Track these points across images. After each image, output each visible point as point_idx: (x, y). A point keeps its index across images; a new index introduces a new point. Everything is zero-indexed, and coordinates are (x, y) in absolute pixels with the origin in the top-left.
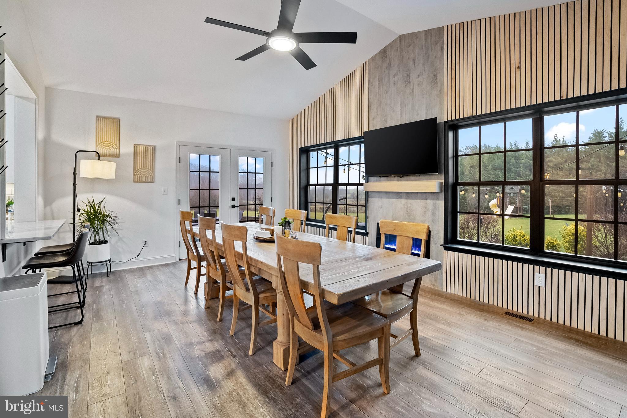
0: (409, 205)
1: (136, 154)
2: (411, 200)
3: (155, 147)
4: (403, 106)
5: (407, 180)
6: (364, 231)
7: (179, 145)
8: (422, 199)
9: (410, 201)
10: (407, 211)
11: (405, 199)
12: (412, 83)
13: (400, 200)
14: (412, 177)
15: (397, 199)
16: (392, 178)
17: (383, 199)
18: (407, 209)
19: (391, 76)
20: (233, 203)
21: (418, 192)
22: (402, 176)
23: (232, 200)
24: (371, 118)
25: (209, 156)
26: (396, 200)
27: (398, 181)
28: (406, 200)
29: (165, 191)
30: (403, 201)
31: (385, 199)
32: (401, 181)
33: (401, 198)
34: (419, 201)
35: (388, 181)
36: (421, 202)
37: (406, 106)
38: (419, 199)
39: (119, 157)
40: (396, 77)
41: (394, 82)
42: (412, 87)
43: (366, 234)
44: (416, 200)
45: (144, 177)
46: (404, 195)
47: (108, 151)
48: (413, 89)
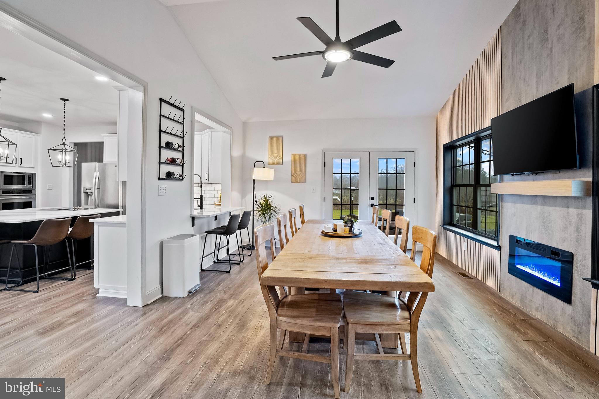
0: (546, 214)
1: (293, 162)
2: (549, 207)
3: (306, 155)
4: (539, 75)
5: (544, 179)
6: (495, 243)
7: (324, 152)
8: (563, 207)
9: (547, 208)
10: (544, 223)
11: (542, 205)
12: (550, 40)
13: (535, 206)
14: (550, 175)
15: (532, 204)
16: (527, 177)
17: (516, 204)
18: (544, 219)
19: (526, 37)
20: (372, 202)
21: (557, 197)
22: (537, 174)
23: (371, 200)
24: (504, 100)
25: (350, 159)
26: (531, 206)
27: (534, 180)
28: (542, 207)
29: (313, 190)
30: (539, 208)
31: (518, 204)
32: (536, 180)
33: (536, 203)
34: (558, 208)
35: (522, 180)
36: (561, 210)
37: (542, 75)
38: (559, 207)
39: (282, 164)
40: (531, 38)
41: (529, 45)
42: (550, 46)
43: (499, 248)
44: (554, 208)
45: (298, 179)
46: (540, 200)
47: (275, 161)
48: (551, 48)
